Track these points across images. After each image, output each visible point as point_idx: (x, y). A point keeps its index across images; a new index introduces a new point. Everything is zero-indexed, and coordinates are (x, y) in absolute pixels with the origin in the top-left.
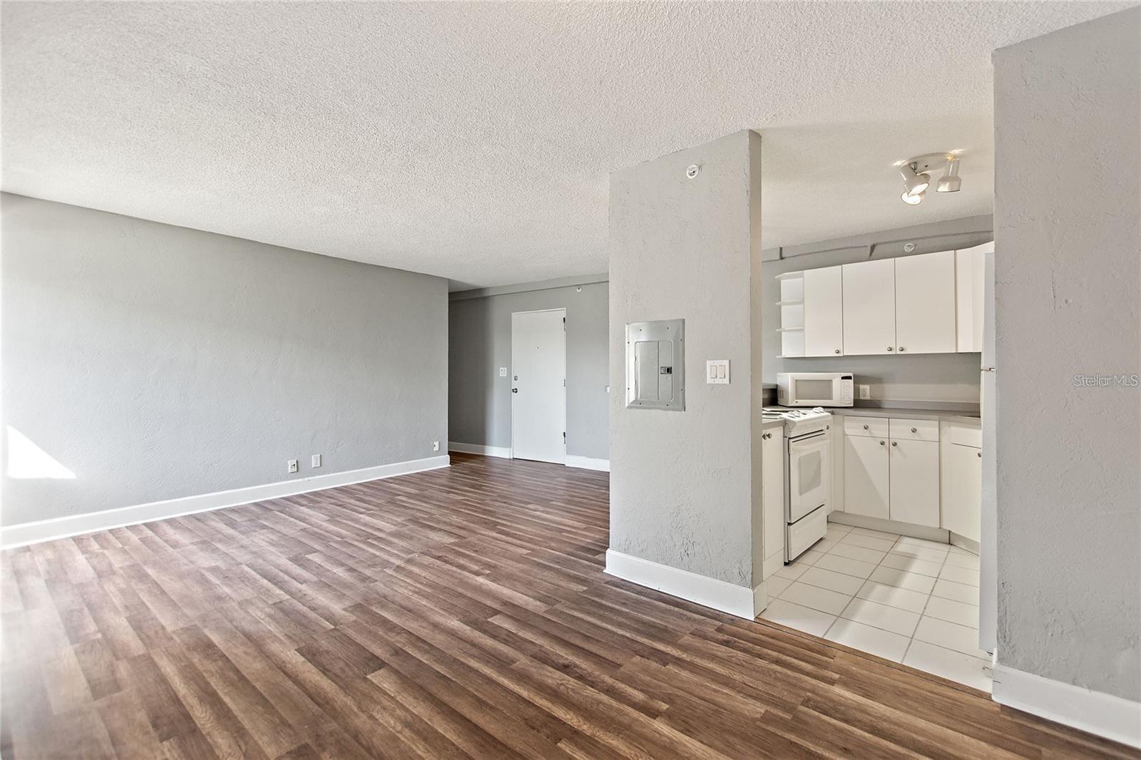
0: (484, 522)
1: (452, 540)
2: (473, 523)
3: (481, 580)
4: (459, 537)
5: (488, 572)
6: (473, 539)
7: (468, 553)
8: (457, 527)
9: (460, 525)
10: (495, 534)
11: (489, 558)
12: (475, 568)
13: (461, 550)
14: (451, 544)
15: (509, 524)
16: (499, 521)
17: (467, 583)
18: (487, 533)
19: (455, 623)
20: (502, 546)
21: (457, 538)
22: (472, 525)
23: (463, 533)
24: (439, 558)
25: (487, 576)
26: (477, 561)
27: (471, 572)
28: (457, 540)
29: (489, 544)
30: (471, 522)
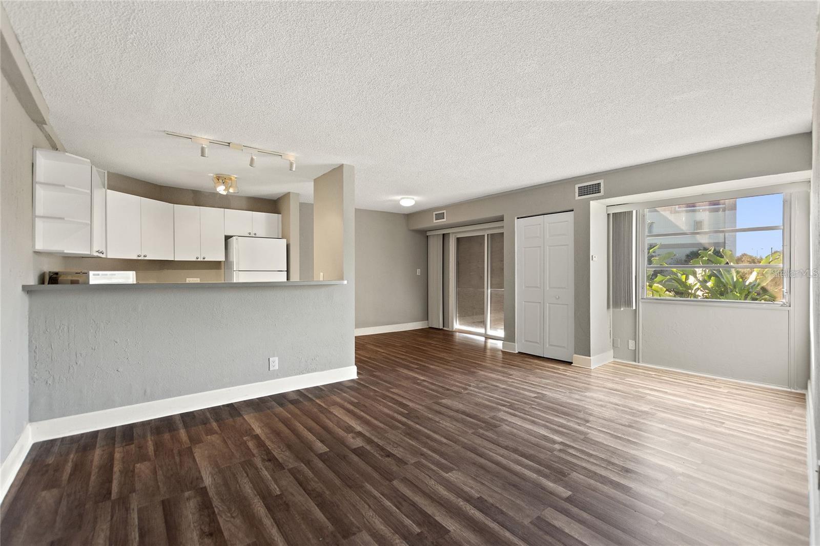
0: (419, 418)
1: (444, 401)
2: (430, 419)
3: (422, 378)
4: (439, 404)
5: (418, 381)
6: (429, 402)
7: (430, 391)
8: (443, 414)
9: (441, 416)
10: (411, 404)
11: (417, 388)
12: (425, 383)
13: (436, 394)
14: (444, 399)
15: (396, 415)
16: (404, 419)
17: (429, 377)
18: (417, 406)
19: (432, 367)
20: (408, 394)
21: (441, 403)
22: (430, 416)
23: (437, 407)
24: (448, 390)
25: (419, 379)
26: (424, 386)
27: (427, 382)
28: (440, 401)
29: (417, 397)
30: (431, 419)
